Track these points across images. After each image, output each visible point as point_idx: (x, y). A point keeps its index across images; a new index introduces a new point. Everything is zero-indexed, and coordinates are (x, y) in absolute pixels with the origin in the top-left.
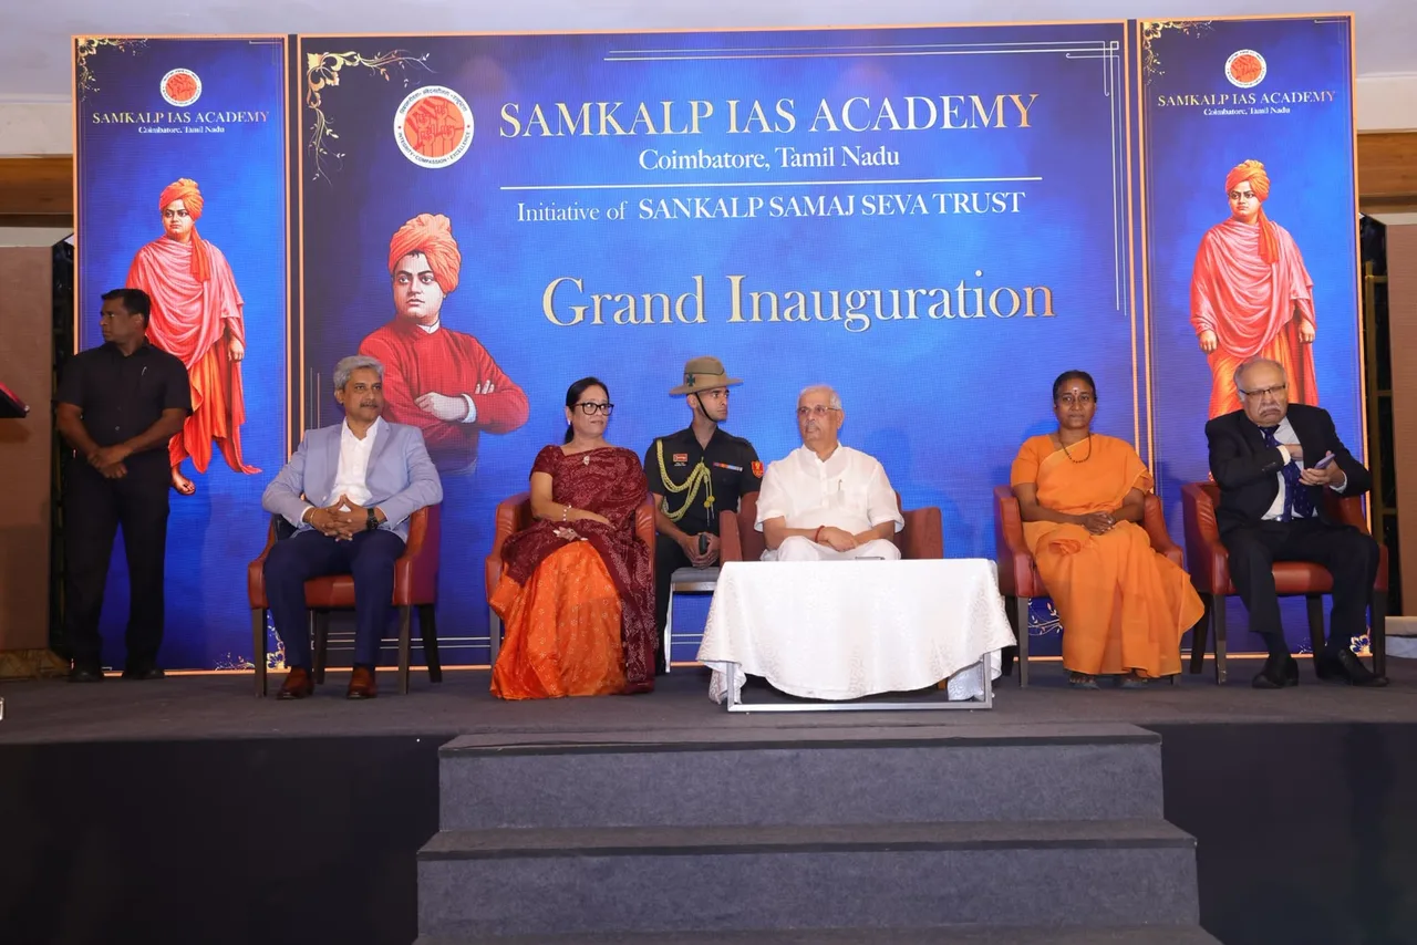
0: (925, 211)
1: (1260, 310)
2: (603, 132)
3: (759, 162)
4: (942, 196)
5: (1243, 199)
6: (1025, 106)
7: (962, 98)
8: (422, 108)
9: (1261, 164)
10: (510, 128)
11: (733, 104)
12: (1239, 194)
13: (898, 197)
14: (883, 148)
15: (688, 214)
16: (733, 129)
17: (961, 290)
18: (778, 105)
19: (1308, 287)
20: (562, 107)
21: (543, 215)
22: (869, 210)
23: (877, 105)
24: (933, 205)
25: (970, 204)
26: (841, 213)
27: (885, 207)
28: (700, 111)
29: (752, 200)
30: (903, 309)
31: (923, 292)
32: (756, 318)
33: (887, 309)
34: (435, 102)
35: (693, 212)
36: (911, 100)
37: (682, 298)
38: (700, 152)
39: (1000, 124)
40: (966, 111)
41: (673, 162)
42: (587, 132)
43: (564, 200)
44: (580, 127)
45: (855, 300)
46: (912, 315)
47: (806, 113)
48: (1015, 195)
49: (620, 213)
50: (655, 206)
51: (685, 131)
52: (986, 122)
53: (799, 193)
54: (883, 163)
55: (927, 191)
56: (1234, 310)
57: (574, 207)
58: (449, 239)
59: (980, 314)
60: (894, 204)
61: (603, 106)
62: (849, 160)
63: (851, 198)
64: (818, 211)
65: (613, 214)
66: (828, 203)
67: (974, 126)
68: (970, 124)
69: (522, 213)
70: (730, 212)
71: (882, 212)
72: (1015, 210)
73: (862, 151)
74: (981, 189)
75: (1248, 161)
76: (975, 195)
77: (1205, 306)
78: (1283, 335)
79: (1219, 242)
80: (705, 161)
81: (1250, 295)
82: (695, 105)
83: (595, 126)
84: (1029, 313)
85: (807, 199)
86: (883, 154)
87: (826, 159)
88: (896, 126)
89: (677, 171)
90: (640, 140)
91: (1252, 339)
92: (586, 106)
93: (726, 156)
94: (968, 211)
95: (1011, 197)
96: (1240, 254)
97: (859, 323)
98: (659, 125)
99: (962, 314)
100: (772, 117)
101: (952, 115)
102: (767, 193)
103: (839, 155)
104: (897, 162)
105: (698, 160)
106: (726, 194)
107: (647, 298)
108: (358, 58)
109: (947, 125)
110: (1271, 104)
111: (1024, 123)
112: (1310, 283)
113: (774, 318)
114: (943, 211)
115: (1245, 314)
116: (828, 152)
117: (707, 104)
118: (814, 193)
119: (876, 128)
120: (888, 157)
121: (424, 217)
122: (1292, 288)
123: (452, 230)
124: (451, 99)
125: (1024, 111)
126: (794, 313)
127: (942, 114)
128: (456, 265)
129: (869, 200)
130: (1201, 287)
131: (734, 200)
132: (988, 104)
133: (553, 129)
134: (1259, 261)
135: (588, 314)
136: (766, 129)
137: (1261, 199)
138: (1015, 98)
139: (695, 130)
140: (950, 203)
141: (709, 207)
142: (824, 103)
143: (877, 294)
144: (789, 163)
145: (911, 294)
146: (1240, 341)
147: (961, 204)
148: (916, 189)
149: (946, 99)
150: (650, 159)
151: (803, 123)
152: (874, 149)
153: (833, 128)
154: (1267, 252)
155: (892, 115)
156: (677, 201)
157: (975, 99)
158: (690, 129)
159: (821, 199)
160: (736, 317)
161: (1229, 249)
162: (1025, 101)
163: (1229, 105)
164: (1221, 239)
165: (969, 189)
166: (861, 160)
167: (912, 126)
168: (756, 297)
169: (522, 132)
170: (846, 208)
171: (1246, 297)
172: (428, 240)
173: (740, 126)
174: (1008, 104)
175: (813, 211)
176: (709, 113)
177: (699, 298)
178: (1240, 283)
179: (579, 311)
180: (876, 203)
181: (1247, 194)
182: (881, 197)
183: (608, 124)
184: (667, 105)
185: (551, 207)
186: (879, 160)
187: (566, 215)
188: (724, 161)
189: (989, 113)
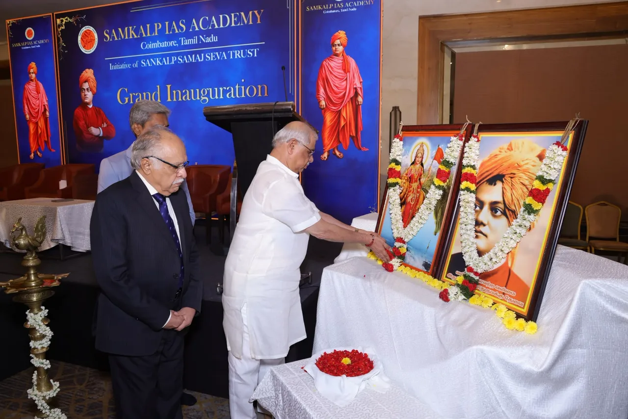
0: (226, 58)
1: (342, 92)
2: (131, 37)
3: (175, 44)
4: (231, 52)
5: (337, 47)
6: (259, 14)
7: (238, 14)
8: (84, 34)
9: (344, 32)
10: (106, 38)
11: (167, 23)
12: (336, 45)
13: (217, 53)
14: (212, 35)
15: (155, 64)
16: (167, 33)
17: (237, 87)
18: (180, 23)
19: (361, 82)
20: (120, 29)
21: (116, 67)
22: (208, 59)
23: (210, 19)
24: (228, 56)
25: (240, 55)
26: (199, 61)
27: (213, 57)
28: (158, 26)
29: (173, 57)
30: (219, 95)
31: (225, 88)
32: (175, 100)
33: (214, 95)
34: (87, 31)
35: (156, 64)
36: (221, 16)
37: (154, 93)
38: (158, 41)
39: (251, 23)
40: (239, 18)
41: (151, 46)
42: (127, 38)
43: (121, 62)
44: (125, 36)
45: (204, 92)
46: (221, 97)
47: (188, 24)
48: (255, 50)
49: (136, 66)
50: (145, 62)
51: (153, 35)
52: (246, 22)
53: (187, 54)
54: (213, 41)
55: (226, 50)
56: (332, 91)
57: (124, 64)
58: (93, 77)
59: (243, 96)
60: (216, 56)
61: (131, 28)
62: (202, 40)
63: (203, 55)
64: (192, 60)
65: (134, 65)
66: (196, 57)
67: (242, 24)
68: (240, 24)
69: (112, 67)
70: (167, 63)
71: (212, 59)
72: (255, 55)
73: (206, 37)
74: (244, 48)
75: (339, 31)
76: (242, 51)
77: (322, 90)
78: (350, 102)
79: (327, 65)
80: (159, 45)
81: (338, 86)
82: (156, 24)
83: (129, 36)
84: (260, 95)
85: (189, 56)
86: (212, 37)
87: (194, 41)
88: (216, 27)
89: (152, 49)
90: (142, 39)
91: (339, 104)
92: (126, 28)
93: (165, 42)
94: (239, 57)
95: (254, 50)
96: (335, 69)
97: (205, 100)
98: (146, 34)
99: (238, 96)
100: (179, 27)
101: (235, 21)
102: (177, 55)
103: (199, 38)
104: (217, 40)
105: (157, 45)
106: (165, 56)
107: (144, 94)
108: (68, 19)
109: (233, 25)
110: (349, 7)
111: (259, 22)
112: (361, 80)
113: (180, 99)
114: (231, 58)
115: (336, 93)
116: (195, 38)
117: (160, 24)
118: (191, 53)
119: (210, 28)
120: (214, 39)
121: (87, 70)
122: (355, 83)
123: (95, 74)
124: (91, 30)
125: (259, 17)
126: (186, 98)
127: (231, 20)
128: (95, 86)
129: (208, 55)
130: (320, 83)
131: (168, 58)
132: (246, 15)
133: (118, 38)
134: (343, 72)
135: (129, 100)
136: (177, 32)
137: (344, 47)
138: (256, 12)
139: (156, 34)
140: (234, 54)
141: (161, 61)
142: (194, 21)
143: (211, 89)
144: (184, 42)
145: (221, 89)
146: (334, 105)
147: (237, 55)
148: (223, 50)
149: (233, 15)
150: (144, 45)
151: (188, 28)
152: (209, 36)
153: (197, 29)
154: (345, 68)
155: (215, 22)
156: (152, 60)
157: (242, 14)
158: (155, 33)
159: (193, 55)
160: (169, 100)
161: (331, 67)
162: (259, 13)
163: (333, 9)
164: (329, 64)
165: (239, 48)
166: (205, 40)
167: (221, 26)
168: (174, 92)
169: (110, 39)
170: (201, 59)
171: (337, 87)
172: (88, 77)
173: (169, 32)
174: (253, 14)
175: (191, 60)
176: (160, 28)
177: (159, 93)
178: (335, 81)
179: (127, 99)
180: (210, 56)
181: (339, 45)
182: (212, 54)
183: (132, 34)
184: (148, 25)
185: (118, 64)
186: (211, 40)
187: (123, 66)
188: (165, 44)
189: (247, 19)
